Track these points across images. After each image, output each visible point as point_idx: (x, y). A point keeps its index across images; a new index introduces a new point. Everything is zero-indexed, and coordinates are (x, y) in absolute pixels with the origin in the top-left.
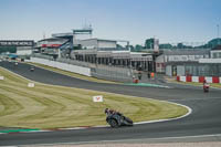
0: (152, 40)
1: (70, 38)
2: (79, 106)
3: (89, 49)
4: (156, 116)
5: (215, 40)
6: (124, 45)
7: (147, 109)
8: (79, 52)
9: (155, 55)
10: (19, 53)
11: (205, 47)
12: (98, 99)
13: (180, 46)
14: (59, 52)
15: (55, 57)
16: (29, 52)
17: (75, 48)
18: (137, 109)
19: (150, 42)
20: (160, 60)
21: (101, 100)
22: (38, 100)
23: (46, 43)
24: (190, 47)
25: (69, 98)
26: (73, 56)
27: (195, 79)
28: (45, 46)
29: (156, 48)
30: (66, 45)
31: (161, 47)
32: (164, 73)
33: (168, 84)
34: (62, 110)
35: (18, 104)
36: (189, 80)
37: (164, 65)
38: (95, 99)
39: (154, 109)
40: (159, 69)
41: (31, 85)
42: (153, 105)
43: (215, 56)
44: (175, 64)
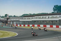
0: (7, 15)
4: (9, 36)
5: (24, 15)
9: (8, 19)
11: (21, 16)
18: (3, 34)
19: (6, 15)
24: (17, 16)
27: (19, 25)
29: (8, 17)
36: (17, 25)
37: (10, 22)
39: (7, 34)
40: (9, 23)
43: (24, 19)
44: (13, 21)
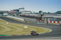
0: (41, 11)
1: (18, 10)
2: (21, 29)
3: (23, 13)
4: (42, 32)
5: (58, 11)
6: (33, 12)
7: (39, 30)
8: (21, 14)
9: (42, 15)
10: (4, 14)
11: (55, 13)
12: (26, 27)
13: (49, 13)
14: (15, 14)
15: (14, 15)
16: (7, 14)
17: (20, 13)
18: (37, 30)
19: (40, 12)
20: (43, 17)
21: (27, 27)
22: (9, 27)
23: (12, 12)
24: (51, 13)
25: (18, 27)
26: (19, 15)
27: (53, 22)
28: (11, 12)
29: (42, 13)
30: (17, 12)
31: (43, 13)
32: (44, 20)
33: (45, 23)
34: (16, 30)
35: (4, 28)
36: (51, 22)
37: (44, 18)
38: (25, 27)
39: (41, 30)
41: (7, 23)
42: (41, 29)
43: (58, 16)
44: (47, 18)
